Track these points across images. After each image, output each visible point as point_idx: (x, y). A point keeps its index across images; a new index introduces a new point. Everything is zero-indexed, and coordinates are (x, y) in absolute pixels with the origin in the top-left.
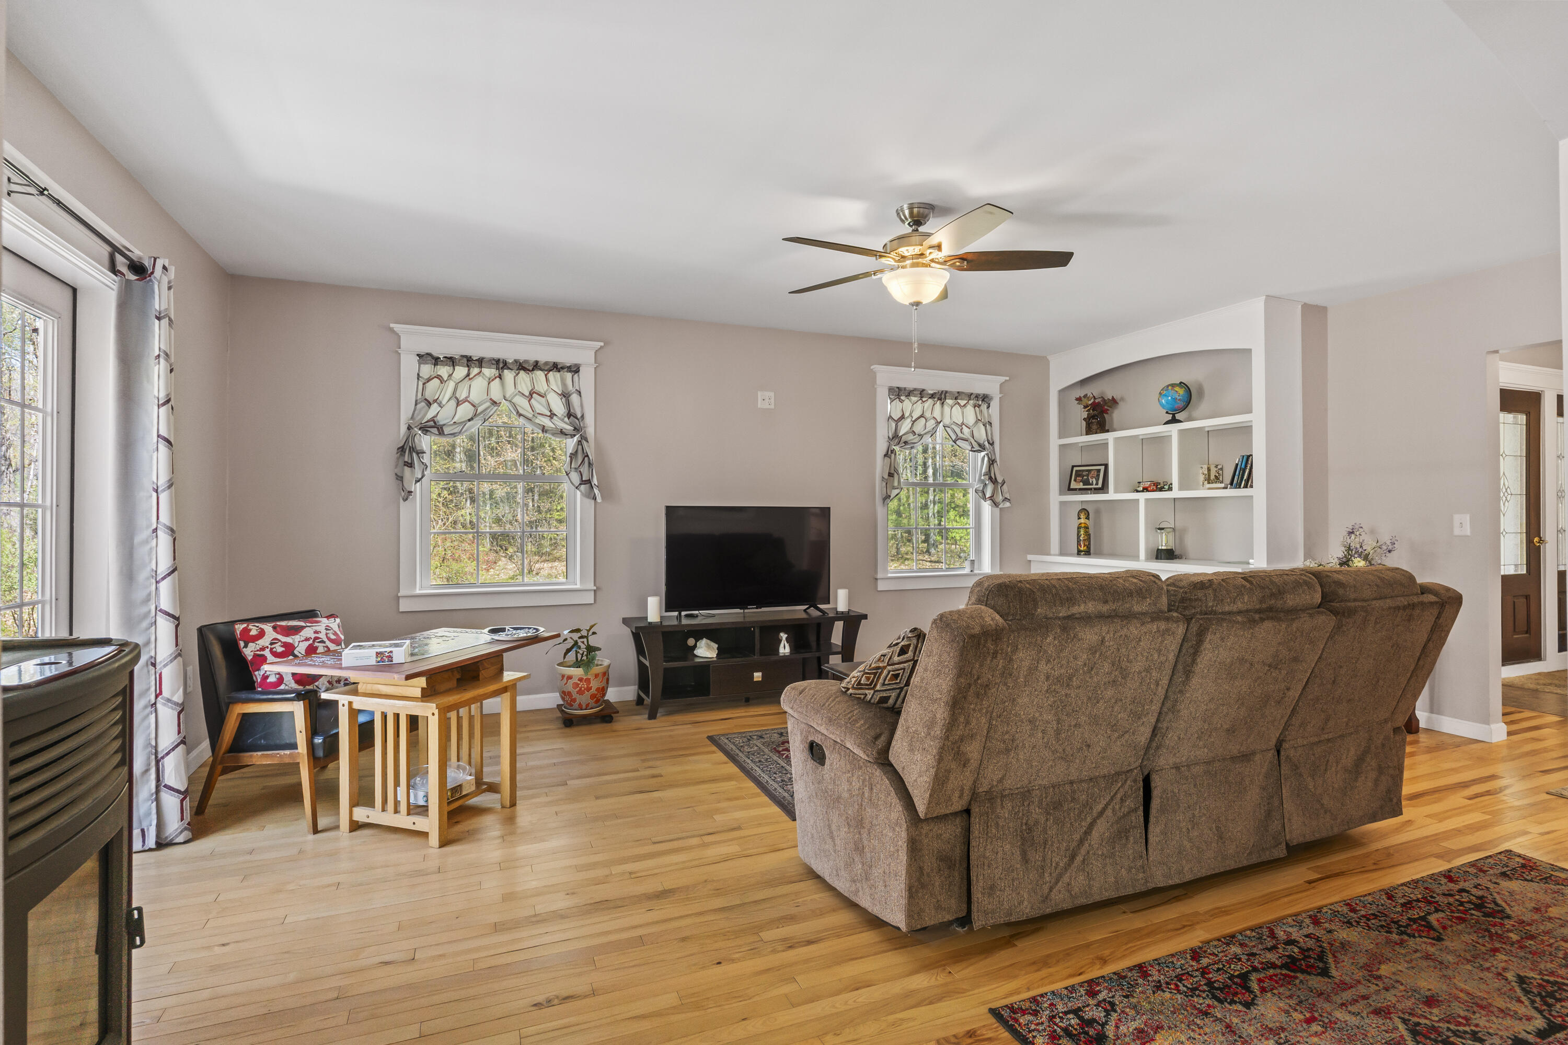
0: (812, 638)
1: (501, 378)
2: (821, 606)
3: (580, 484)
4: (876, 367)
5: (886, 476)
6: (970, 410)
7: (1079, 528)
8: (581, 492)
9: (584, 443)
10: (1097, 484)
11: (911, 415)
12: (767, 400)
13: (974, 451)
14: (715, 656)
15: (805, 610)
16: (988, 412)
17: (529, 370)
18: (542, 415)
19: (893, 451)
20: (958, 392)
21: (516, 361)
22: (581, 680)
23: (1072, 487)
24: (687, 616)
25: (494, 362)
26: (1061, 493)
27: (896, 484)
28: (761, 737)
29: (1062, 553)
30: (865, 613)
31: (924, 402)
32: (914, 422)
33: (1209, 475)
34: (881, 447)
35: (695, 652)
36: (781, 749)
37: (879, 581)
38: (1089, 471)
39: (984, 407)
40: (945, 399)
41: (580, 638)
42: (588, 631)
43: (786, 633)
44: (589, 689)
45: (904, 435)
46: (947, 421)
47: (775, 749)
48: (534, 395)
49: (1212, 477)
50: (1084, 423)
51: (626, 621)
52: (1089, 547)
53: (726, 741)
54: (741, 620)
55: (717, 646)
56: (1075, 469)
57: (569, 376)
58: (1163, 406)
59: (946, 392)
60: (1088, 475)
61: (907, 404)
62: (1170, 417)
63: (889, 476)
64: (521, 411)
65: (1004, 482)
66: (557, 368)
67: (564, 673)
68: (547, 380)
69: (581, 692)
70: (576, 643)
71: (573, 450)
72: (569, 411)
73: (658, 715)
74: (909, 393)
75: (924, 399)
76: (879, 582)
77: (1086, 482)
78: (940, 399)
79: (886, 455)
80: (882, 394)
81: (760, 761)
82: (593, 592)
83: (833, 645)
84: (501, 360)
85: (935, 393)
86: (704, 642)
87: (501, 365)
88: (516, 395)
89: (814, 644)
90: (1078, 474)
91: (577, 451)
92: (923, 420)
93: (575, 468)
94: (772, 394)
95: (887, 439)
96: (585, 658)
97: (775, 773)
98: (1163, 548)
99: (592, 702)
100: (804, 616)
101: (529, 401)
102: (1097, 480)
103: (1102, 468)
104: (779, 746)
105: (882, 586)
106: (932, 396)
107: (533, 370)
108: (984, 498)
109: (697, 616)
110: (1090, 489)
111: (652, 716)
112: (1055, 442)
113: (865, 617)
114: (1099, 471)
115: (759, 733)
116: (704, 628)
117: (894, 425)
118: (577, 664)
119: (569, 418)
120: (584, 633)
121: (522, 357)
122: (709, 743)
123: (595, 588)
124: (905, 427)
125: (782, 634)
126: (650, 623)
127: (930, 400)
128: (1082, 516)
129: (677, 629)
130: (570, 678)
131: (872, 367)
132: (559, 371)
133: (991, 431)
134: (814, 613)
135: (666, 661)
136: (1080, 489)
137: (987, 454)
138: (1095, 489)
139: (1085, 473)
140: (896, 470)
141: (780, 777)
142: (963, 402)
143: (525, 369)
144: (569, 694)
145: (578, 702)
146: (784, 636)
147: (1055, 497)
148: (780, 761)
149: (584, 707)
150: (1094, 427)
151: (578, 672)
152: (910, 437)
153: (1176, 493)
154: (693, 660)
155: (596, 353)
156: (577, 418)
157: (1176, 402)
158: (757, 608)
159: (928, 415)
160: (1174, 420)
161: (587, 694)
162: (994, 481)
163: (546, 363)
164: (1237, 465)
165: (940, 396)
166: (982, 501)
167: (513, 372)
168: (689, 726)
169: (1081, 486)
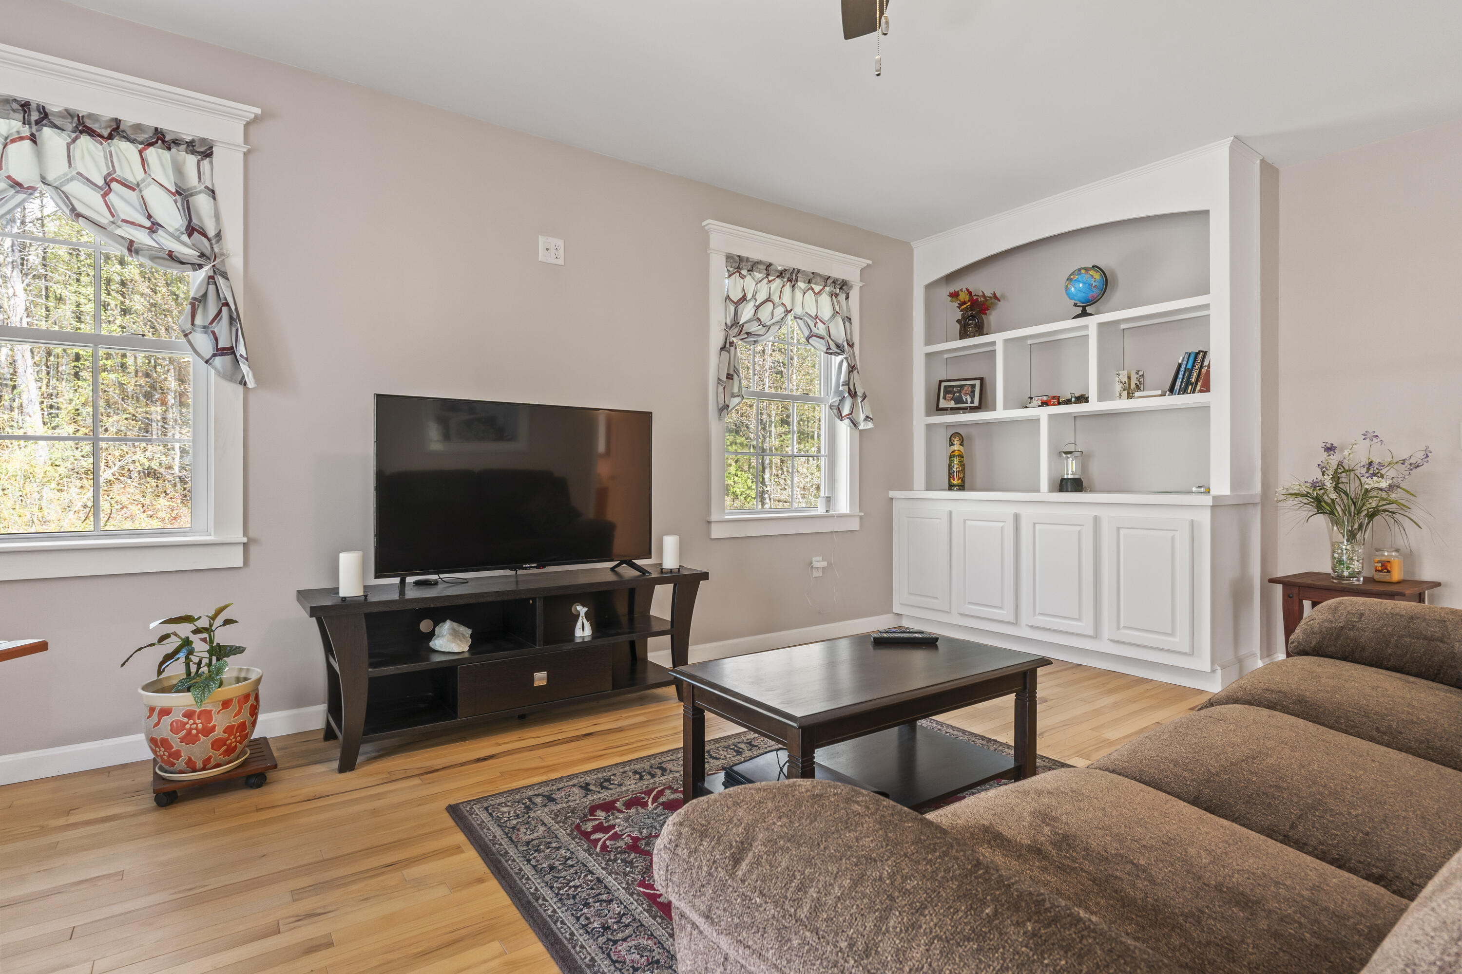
0: (621, 608)
1: (35, 142)
2: (639, 562)
3: (214, 355)
4: (711, 224)
5: (724, 378)
6: (825, 299)
7: (952, 456)
8: (216, 369)
9: (220, 281)
10: (972, 402)
11: (754, 297)
12: (553, 250)
13: (831, 354)
14: (466, 649)
15: (613, 569)
16: (847, 303)
17: (101, 136)
18: (132, 223)
19: (731, 344)
20: (813, 273)
21: (69, 114)
22: (189, 715)
23: (941, 406)
24: (418, 584)
25: (15, 106)
26: (928, 414)
27: (736, 390)
28: (550, 799)
29: (929, 488)
30: (704, 570)
31: (770, 282)
32: (758, 307)
33: (1129, 384)
34: (716, 338)
35: (432, 644)
36: (589, 826)
37: (713, 525)
38: (962, 386)
39: (842, 297)
40: (797, 280)
41: (196, 631)
42: (213, 618)
43: (584, 606)
44: (207, 731)
45: (746, 322)
46: (798, 311)
47: (578, 827)
48: (114, 185)
49: (1133, 386)
50: (958, 326)
51: (303, 595)
52: (963, 480)
53: (484, 816)
54: (512, 587)
55: (470, 632)
56: (943, 384)
57: (191, 161)
58: (1070, 296)
59: (799, 271)
60: (960, 392)
61: (749, 284)
62: (1079, 310)
63: (727, 378)
64: (80, 209)
65: (864, 397)
66: (164, 142)
67: (153, 703)
68: (143, 162)
69: (189, 739)
70: (187, 642)
71: (197, 291)
72: (190, 221)
73: (360, 759)
74: (754, 266)
75: (771, 278)
76: (714, 527)
77: (959, 400)
78: (790, 280)
79: (722, 349)
80: (718, 265)
81: (552, 868)
82: (241, 548)
83: (652, 620)
84: (33, 106)
85: (785, 270)
86: (446, 627)
87: (35, 116)
88: (72, 179)
89: (624, 620)
90: (948, 390)
91: (205, 295)
92: (770, 305)
93: (205, 327)
94: (560, 243)
95: (724, 327)
96: (205, 669)
97: (587, 905)
98: (1070, 477)
99: (217, 756)
100: (611, 577)
101: (104, 196)
102: (973, 397)
103: (977, 383)
104: (584, 819)
105: (717, 532)
106: (781, 274)
107: (110, 137)
108: (841, 418)
109: (436, 583)
110: (965, 408)
111: (347, 765)
112: (919, 349)
113: (705, 576)
114: (973, 386)
115: (545, 790)
116: (446, 604)
117: (732, 308)
118: (187, 685)
119: (190, 236)
120: (203, 623)
121: (83, 108)
122: (450, 822)
123: (245, 540)
124: (747, 312)
125: (579, 608)
126: (344, 599)
127: (778, 281)
128: (956, 441)
129: (397, 608)
130: (165, 712)
131: (704, 223)
132: (169, 149)
133: (851, 329)
134: (628, 572)
135: (372, 665)
136: (952, 409)
137: (846, 358)
138: (971, 408)
139: (956, 389)
140: (736, 371)
141: (599, 914)
142: (817, 288)
143: (91, 133)
144: (165, 743)
145: (184, 756)
146: (582, 610)
147: (920, 419)
148: (592, 863)
149: (199, 765)
150: (970, 329)
151: (183, 701)
152: (754, 328)
153: (1094, 405)
154: (428, 659)
155: (247, 126)
156: (205, 235)
157: (1091, 289)
158: (537, 567)
159: (776, 298)
160: (1084, 314)
161: (205, 742)
162: (853, 395)
163: (138, 127)
164: (1180, 365)
165: (790, 276)
166: (837, 420)
167: (64, 135)
168: (416, 781)
169: (952, 404)
